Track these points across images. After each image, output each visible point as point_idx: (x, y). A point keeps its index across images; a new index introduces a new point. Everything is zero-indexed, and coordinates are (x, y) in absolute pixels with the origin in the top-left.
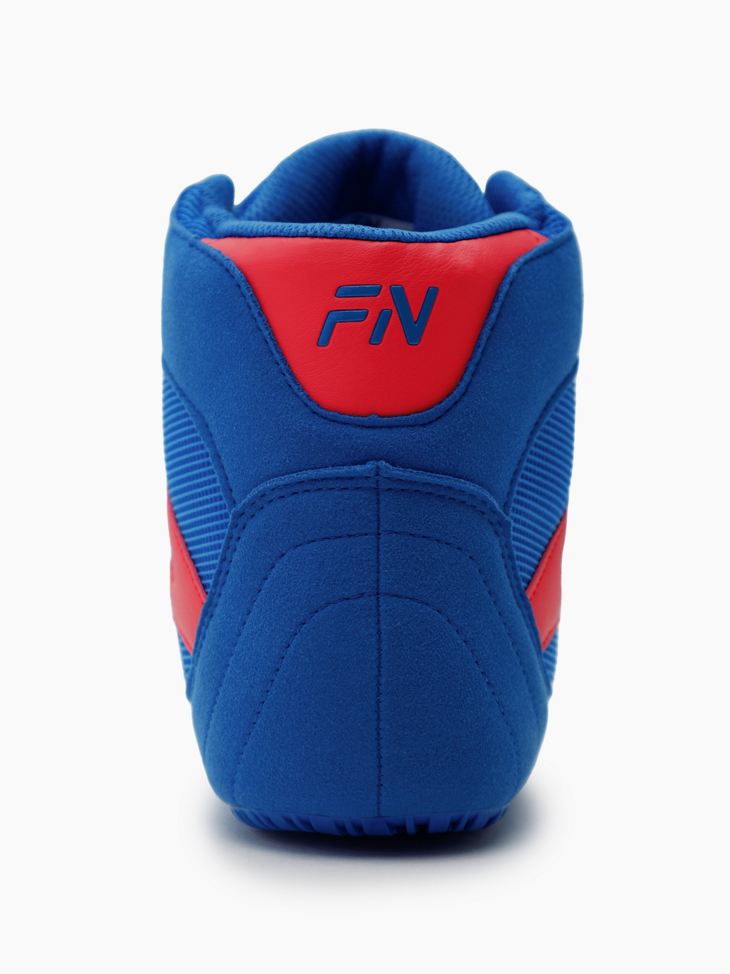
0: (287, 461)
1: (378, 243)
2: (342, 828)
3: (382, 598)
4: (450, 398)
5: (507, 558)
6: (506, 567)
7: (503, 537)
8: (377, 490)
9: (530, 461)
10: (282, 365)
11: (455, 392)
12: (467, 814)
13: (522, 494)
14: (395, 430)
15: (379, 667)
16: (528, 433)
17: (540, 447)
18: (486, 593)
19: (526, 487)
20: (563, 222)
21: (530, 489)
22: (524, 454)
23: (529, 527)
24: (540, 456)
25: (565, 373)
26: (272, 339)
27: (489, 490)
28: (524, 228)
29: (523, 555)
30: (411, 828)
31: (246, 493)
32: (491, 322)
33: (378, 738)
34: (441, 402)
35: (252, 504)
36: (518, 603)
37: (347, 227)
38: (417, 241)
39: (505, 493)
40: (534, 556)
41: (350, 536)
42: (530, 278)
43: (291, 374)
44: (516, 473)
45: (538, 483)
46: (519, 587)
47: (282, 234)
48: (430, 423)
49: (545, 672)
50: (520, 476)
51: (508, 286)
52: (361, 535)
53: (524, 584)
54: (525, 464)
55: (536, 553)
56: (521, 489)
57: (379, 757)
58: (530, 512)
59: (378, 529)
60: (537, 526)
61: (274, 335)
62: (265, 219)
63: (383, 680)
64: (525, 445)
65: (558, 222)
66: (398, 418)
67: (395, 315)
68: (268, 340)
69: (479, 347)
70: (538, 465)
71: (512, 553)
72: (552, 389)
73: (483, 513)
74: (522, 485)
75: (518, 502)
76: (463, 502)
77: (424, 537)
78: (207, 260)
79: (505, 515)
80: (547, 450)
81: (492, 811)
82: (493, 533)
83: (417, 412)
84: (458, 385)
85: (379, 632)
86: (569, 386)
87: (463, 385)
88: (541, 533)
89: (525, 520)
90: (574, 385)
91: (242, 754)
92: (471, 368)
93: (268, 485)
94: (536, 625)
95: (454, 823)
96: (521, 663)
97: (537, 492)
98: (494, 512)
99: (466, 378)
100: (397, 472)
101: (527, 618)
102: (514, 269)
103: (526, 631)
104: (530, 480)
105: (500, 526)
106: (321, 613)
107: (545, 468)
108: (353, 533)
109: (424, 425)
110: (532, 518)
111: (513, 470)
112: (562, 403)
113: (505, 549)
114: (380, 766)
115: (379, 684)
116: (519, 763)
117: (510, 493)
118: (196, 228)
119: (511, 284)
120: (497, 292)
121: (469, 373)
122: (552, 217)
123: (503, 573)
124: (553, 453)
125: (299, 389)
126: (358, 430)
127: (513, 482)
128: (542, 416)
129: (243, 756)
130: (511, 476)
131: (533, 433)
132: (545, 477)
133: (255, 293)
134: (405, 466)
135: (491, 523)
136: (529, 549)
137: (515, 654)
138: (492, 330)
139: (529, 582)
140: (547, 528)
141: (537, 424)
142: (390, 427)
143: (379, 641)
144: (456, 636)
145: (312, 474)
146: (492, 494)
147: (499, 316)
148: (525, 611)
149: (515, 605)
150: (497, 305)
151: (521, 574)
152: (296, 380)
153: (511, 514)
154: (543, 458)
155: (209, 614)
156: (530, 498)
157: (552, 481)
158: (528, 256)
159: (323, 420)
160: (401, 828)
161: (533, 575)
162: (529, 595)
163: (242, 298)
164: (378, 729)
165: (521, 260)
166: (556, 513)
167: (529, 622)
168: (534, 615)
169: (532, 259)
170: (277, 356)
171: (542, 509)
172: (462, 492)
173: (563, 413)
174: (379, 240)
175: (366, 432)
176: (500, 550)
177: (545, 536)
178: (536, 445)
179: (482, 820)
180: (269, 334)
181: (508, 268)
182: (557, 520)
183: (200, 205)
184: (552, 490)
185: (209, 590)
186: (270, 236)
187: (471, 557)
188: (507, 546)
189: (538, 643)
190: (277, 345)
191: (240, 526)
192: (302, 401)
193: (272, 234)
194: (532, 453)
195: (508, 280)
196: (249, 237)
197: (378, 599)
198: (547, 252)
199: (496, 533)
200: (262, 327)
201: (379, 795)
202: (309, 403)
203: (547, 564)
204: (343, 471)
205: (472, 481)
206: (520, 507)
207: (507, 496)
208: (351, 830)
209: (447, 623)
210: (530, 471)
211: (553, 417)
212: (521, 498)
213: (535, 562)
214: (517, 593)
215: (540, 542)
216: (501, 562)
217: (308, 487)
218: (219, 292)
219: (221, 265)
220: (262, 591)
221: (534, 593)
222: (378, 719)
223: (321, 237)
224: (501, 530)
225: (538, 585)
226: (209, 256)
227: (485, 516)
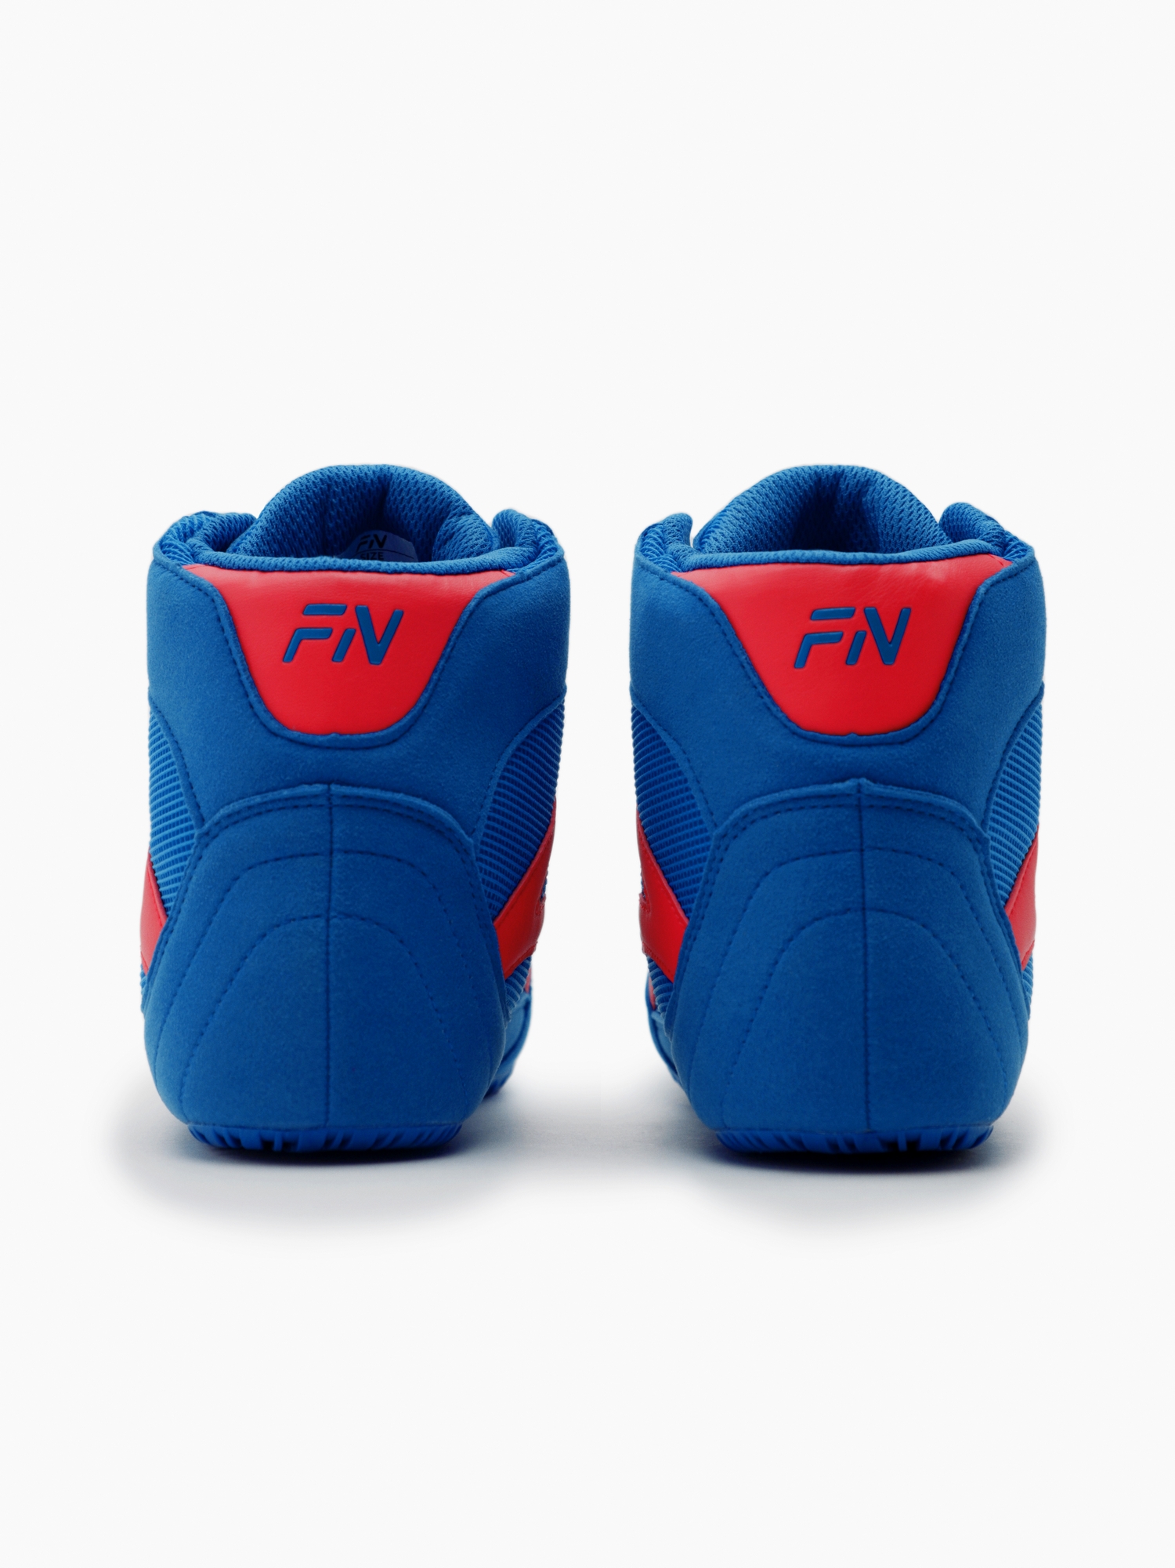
0: (769, 781)
1: (848, 568)
2: (834, 1145)
3: (868, 913)
4: (927, 716)
5: (986, 875)
6: (985, 884)
7: (981, 854)
8: (859, 808)
9: (1004, 781)
10: (760, 689)
11: (931, 711)
12: (959, 1130)
13: (997, 813)
14: (875, 749)
15: (866, 981)
16: (1001, 752)
17: (1011, 767)
18: (968, 909)
19: (1000, 805)
20: (1024, 549)
21: (1005, 808)
22: (997, 773)
23: (1005, 846)
24: (1011, 776)
25: (1033, 695)
26: (748, 663)
27: (967, 807)
28: (989, 553)
29: (1001, 874)
30: (903, 1145)
31: (728, 815)
32: (963, 642)
33: (867, 1054)
34: (917, 720)
35: (735, 825)
36: (998, 921)
37: (819, 553)
38: (891, 562)
39: (983, 810)
40: (1010, 876)
41: (834, 852)
42: (998, 599)
43: (770, 696)
44: (991, 791)
45: (1011, 803)
46: (998, 904)
47: (754, 562)
48: (908, 741)
49: (1024, 993)
50: (995, 795)
51: (977, 607)
52: (844, 851)
53: (1002, 903)
54: (999, 783)
55: (1011, 872)
56: (997, 808)
57: (867, 1074)
58: (1005, 831)
59: (862, 844)
60: (1012, 846)
61: (750, 660)
62: (734, 550)
63: (870, 995)
64: (998, 764)
65: (1020, 548)
66: (877, 736)
67: (869, 636)
68: (745, 665)
69: (952, 667)
70: (1011, 785)
71: (991, 870)
72: (1023, 709)
73: (962, 830)
74: (997, 804)
75: (994, 820)
76: (943, 819)
77: (906, 853)
78: (679, 591)
79: (983, 832)
80: (1017, 770)
81: (981, 1130)
82: (972, 849)
83: (896, 731)
84: (933, 704)
85: (865, 946)
86: (1037, 708)
87: (938, 703)
88: (1016, 854)
89: (1001, 838)
90: (1040, 708)
91: (732, 1073)
92: (946, 687)
93: (750, 805)
94: (1016, 944)
95: (945, 1141)
96: (1004, 980)
97: (1011, 811)
98: (973, 829)
99: (941, 697)
100: (878, 789)
101: (1007, 936)
102: (982, 590)
103: (1007, 949)
104: (1004, 799)
105: (980, 844)
106: (808, 930)
107: (1017, 788)
108: (836, 849)
109: (902, 743)
110: (1007, 837)
111: (988, 788)
112: (1030, 725)
113: (984, 866)
114: (867, 1083)
115: (866, 999)
116: (1005, 1081)
117: (986, 811)
118: (664, 563)
119: (980, 605)
120: (967, 613)
121: (943, 692)
122: (1013, 543)
123: (984, 890)
124: (1023, 774)
125: (778, 710)
126: (838, 749)
127: (988, 800)
128: (1013, 737)
129: (733, 1076)
130: (987, 794)
131: (1005, 752)
132: (1018, 797)
133: (730, 620)
134: (886, 783)
135: (970, 840)
136: (1006, 868)
137: (997, 970)
138: (964, 650)
139: (1006, 901)
140: (1021, 849)
141: (1009, 744)
142: (869, 745)
143: (866, 955)
144: (942, 950)
145: (794, 792)
146: (971, 810)
147: (970, 637)
148: (1005, 929)
149: (996, 923)
150: (969, 625)
151: (1000, 892)
152: (774, 702)
153: (989, 832)
154: (1014, 778)
155: (692, 938)
156: (1005, 817)
157: (1024, 801)
158: (994, 578)
159: (802, 741)
160: (893, 1145)
161: (1010, 894)
162: (1008, 913)
163: (717, 625)
164: (866, 1045)
165: (988, 582)
166: (1029, 835)
167: (1009, 940)
168: (1013, 934)
169: (998, 582)
170: (755, 680)
171: (1016, 828)
172: (941, 808)
173: (1031, 734)
174: (850, 563)
175: (845, 751)
176: (979, 867)
177: (1019, 857)
178: (1008, 765)
179: (972, 1138)
180: (746, 659)
181: (976, 589)
182: (1030, 841)
183: (663, 543)
184: (1024, 810)
185: (691, 915)
186: (741, 565)
187: (952, 873)
188: (986, 863)
189: (1018, 962)
190: (754, 669)
191: (723, 847)
192: (781, 722)
193: (744, 562)
194: (1004, 772)
195: (977, 601)
196: (719, 567)
197: (864, 914)
198: (1012, 575)
199: (975, 849)
200: (739, 652)
201: (868, 1111)
202: (789, 724)
203: (1022, 884)
204: (824, 789)
205: (951, 797)
206: (996, 826)
207: (984, 814)
208: (844, 1148)
209: (932, 938)
210: (1004, 790)
211: (1023, 738)
212: (997, 817)
213: (1012, 881)
214: (997, 911)
215: (1015, 862)
216: (980, 879)
217: (791, 806)
218: (693, 621)
219: (694, 594)
220: (748, 911)
221: (1012, 912)
222: (866, 1036)
223: (793, 563)
224: (980, 847)
225: (1015, 904)
226: (681, 587)
227: (964, 833)
